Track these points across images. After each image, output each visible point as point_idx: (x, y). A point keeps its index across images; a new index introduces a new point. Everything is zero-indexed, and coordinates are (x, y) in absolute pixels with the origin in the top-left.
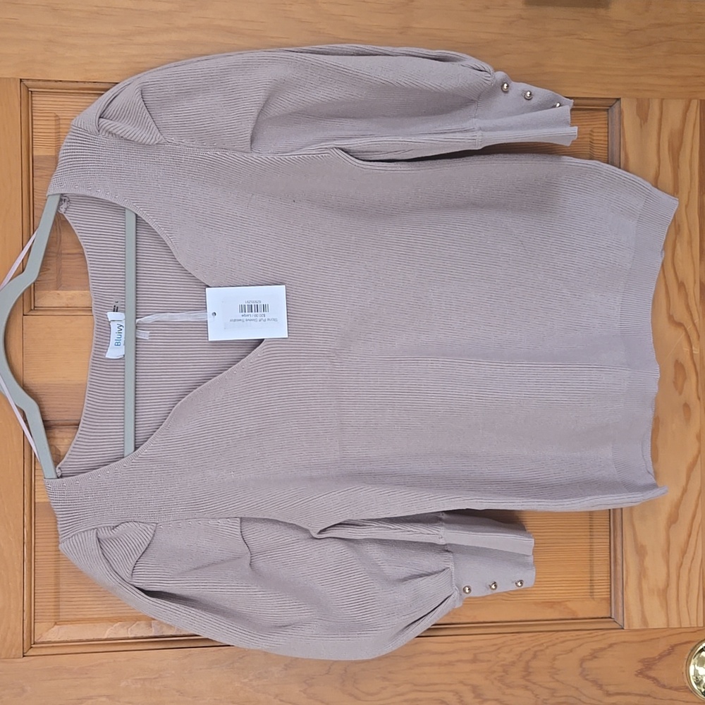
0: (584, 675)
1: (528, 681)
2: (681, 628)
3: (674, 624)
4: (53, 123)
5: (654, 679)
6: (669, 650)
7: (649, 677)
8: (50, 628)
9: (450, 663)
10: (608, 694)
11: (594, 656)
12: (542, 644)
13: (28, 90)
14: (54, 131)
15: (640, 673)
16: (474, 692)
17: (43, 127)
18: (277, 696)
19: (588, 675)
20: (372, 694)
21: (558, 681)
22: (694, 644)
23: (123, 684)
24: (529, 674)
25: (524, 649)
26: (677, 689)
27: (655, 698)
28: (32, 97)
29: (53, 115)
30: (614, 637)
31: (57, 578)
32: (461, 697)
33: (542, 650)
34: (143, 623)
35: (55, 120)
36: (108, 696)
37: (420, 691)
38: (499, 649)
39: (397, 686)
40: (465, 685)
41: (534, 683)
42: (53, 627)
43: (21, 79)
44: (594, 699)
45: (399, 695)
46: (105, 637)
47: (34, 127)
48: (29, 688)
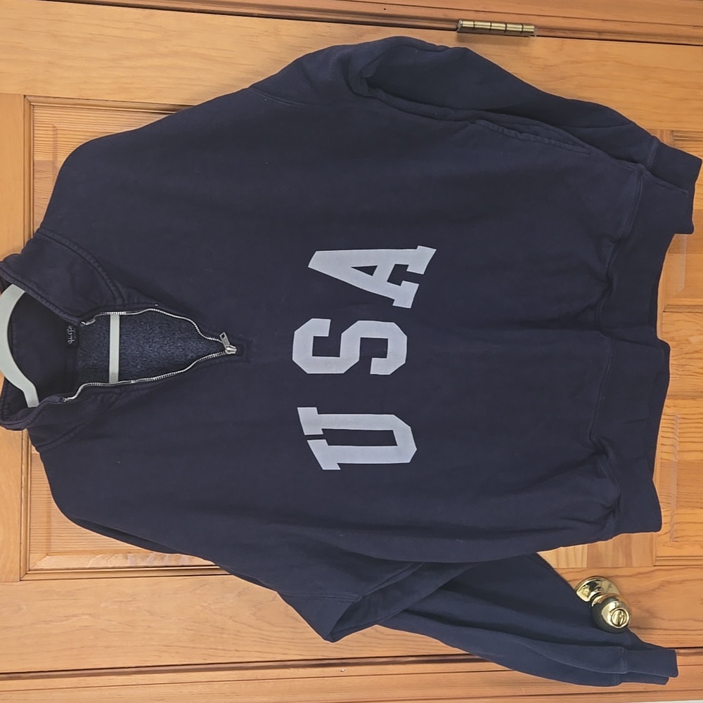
2: (568, 568)
3: (563, 564)
4: (51, 133)
8: (41, 559)
13: (30, 104)
14: (52, 139)
17: (42, 135)
18: (231, 617)
22: (578, 582)
23: (103, 605)
28: (34, 113)
29: (51, 126)
31: (49, 517)
34: (120, 556)
35: (54, 130)
36: (90, 615)
42: (45, 557)
43: (25, 96)
46: (88, 566)
47: (35, 135)
48: (25, 607)
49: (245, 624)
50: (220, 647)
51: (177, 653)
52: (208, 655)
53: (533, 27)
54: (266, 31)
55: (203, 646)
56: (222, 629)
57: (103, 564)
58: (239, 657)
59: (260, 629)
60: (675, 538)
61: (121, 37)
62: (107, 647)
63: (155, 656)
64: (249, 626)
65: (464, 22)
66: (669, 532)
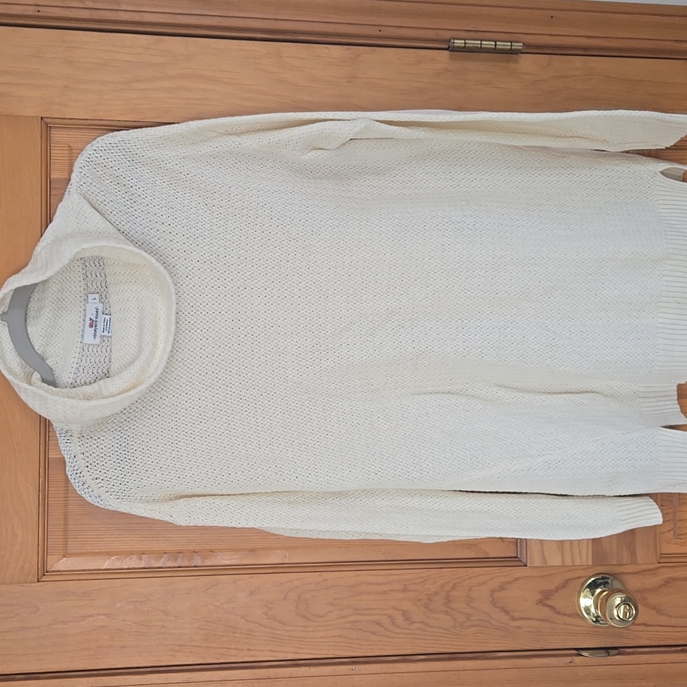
0: (494, 602)
1: (449, 607)
2: (574, 566)
3: (568, 562)
4: (67, 152)
5: (551, 607)
6: (563, 583)
7: (547, 606)
8: (59, 560)
9: (385, 592)
10: (514, 619)
11: (502, 587)
12: (460, 577)
13: (47, 126)
14: (67, 158)
15: (540, 602)
16: (403, 615)
17: (58, 154)
18: (243, 617)
19: (497, 603)
20: (320, 617)
21: (472, 608)
22: (584, 579)
23: (119, 605)
24: (449, 601)
25: (445, 581)
26: (570, 616)
27: (552, 623)
28: (50, 131)
29: (67, 145)
30: (519, 572)
31: (66, 519)
32: (393, 619)
33: (460, 583)
34: (135, 557)
35: (69, 150)
36: (106, 615)
37: (359, 614)
38: (425, 581)
39: (342, 610)
40: (398, 610)
41: (453, 609)
42: (62, 559)
43: (42, 118)
44: (502, 623)
45: (343, 617)
46: (104, 568)
47: (52, 155)
48: (42, 607)
49: (257, 623)
50: (233, 647)
51: (191, 652)
52: (222, 654)
53: (521, 44)
54: (269, 54)
55: (216, 645)
56: (235, 628)
57: (118, 565)
58: (252, 656)
59: (272, 629)
60: (679, 535)
61: (132, 62)
62: (123, 647)
63: (170, 655)
64: (261, 625)
65: (456, 41)
66: (673, 529)
